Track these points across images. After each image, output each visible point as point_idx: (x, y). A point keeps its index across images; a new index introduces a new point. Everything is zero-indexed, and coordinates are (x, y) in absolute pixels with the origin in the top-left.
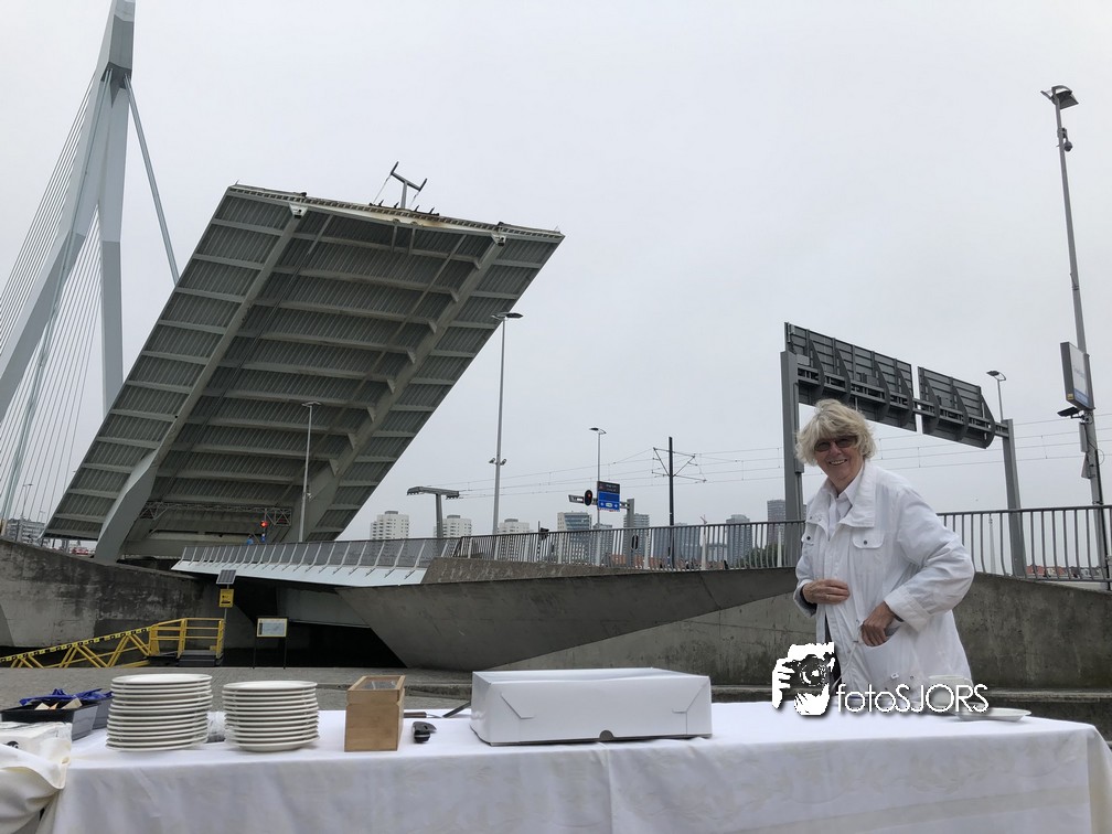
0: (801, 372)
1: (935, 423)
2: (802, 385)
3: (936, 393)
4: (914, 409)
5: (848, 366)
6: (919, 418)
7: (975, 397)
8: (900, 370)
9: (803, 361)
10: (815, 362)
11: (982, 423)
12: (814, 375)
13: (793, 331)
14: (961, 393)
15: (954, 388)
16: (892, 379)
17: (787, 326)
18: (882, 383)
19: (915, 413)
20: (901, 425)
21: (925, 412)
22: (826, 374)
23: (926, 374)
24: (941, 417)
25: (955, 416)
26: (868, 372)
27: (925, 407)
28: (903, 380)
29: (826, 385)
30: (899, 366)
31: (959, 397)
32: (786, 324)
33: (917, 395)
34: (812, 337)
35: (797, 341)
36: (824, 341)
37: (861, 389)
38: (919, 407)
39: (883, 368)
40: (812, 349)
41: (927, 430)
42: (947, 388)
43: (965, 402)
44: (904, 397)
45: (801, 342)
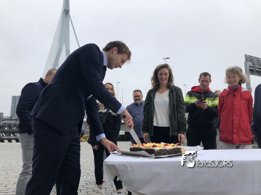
0: (250, 67)
2: (251, 70)
9: (250, 64)
10: (253, 64)
12: (253, 67)
13: (247, 56)
17: (246, 55)
22: (257, 67)
29: (257, 69)
32: (245, 55)
34: (252, 58)
35: (248, 59)
36: (255, 58)
40: (252, 60)
45: (249, 59)
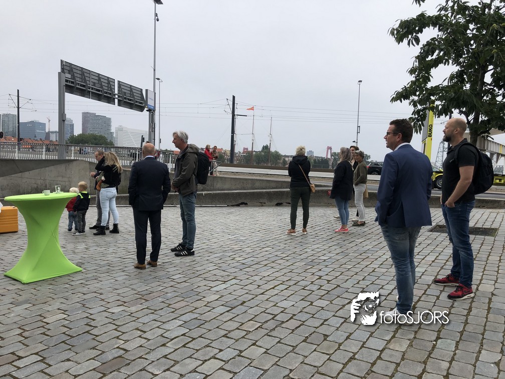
1: (122, 103)
3: (123, 90)
4: (114, 97)
5: (87, 79)
6: (116, 101)
7: (140, 93)
8: (110, 81)
11: (141, 103)
14: (134, 91)
15: (131, 89)
16: (106, 85)
18: (102, 86)
19: (114, 99)
20: (109, 102)
21: (119, 98)
22: (77, 82)
23: (121, 83)
24: (125, 100)
25: (131, 100)
26: (96, 82)
27: (119, 96)
28: (110, 85)
29: (77, 86)
30: (110, 80)
31: (133, 92)
33: (116, 92)
37: (92, 89)
38: (117, 96)
39: (102, 80)
41: (119, 105)
42: (129, 89)
43: (135, 94)
44: (110, 92)
